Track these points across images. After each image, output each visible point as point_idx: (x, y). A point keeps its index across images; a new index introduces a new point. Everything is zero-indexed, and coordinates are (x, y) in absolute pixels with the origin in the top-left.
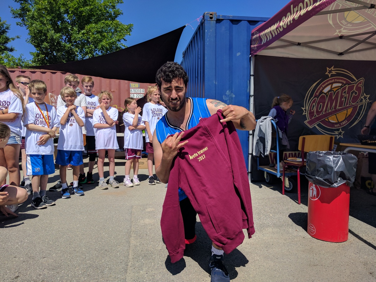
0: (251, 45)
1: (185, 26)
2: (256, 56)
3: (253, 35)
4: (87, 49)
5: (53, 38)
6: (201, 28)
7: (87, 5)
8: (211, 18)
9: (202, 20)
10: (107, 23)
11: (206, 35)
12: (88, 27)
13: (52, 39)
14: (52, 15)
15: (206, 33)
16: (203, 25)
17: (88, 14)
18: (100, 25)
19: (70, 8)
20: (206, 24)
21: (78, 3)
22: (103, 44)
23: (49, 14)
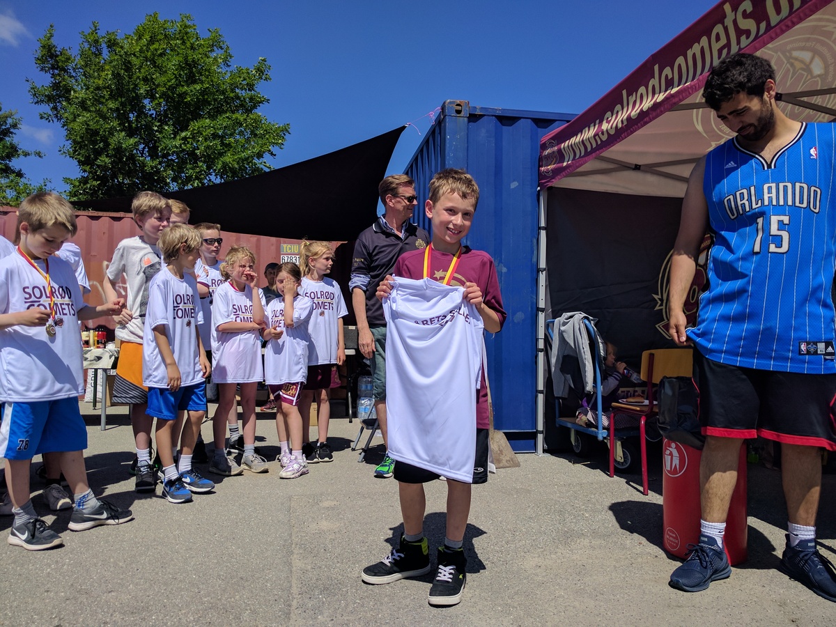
0: (540, 166)
1: (404, 128)
2: (550, 188)
3: (544, 147)
4: (191, 171)
5: (122, 147)
6: (437, 130)
7: (194, 82)
8: (459, 112)
9: (439, 115)
10: (237, 119)
11: (447, 145)
12: (195, 125)
13: (119, 150)
14: (120, 99)
15: (447, 141)
16: (443, 125)
17: (197, 98)
18: (223, 121)
19: (158, 85)
20: (449, 124)
21: (176, 77)
22: (228, 161)
23: (113, 97)
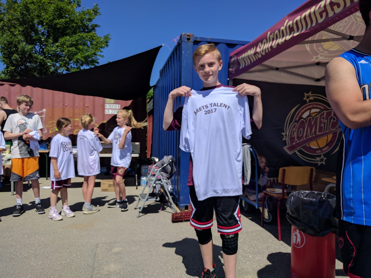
0: (229, 68)
1: (161, 46)
2: (234, 80)
3: (231, 58)
4: (61, 62)
5: (24, 50)
7: (62, 18)
8: (188, 39)
9: (179, 41)
10: (82, 36)
11: (183, 56)
13: (23, 52)
17: (63, 26)
18: (76, 37)
19: (44, 19)
20: (184, 46)
21: (53, 15)
22: (78, 57)
23: (21, 24)
